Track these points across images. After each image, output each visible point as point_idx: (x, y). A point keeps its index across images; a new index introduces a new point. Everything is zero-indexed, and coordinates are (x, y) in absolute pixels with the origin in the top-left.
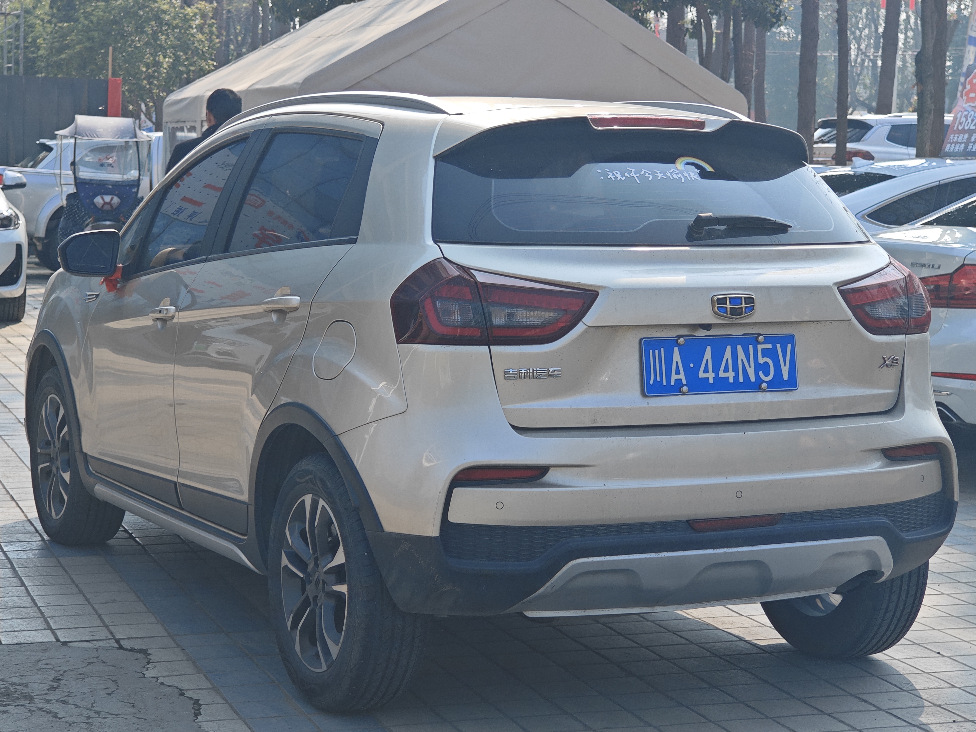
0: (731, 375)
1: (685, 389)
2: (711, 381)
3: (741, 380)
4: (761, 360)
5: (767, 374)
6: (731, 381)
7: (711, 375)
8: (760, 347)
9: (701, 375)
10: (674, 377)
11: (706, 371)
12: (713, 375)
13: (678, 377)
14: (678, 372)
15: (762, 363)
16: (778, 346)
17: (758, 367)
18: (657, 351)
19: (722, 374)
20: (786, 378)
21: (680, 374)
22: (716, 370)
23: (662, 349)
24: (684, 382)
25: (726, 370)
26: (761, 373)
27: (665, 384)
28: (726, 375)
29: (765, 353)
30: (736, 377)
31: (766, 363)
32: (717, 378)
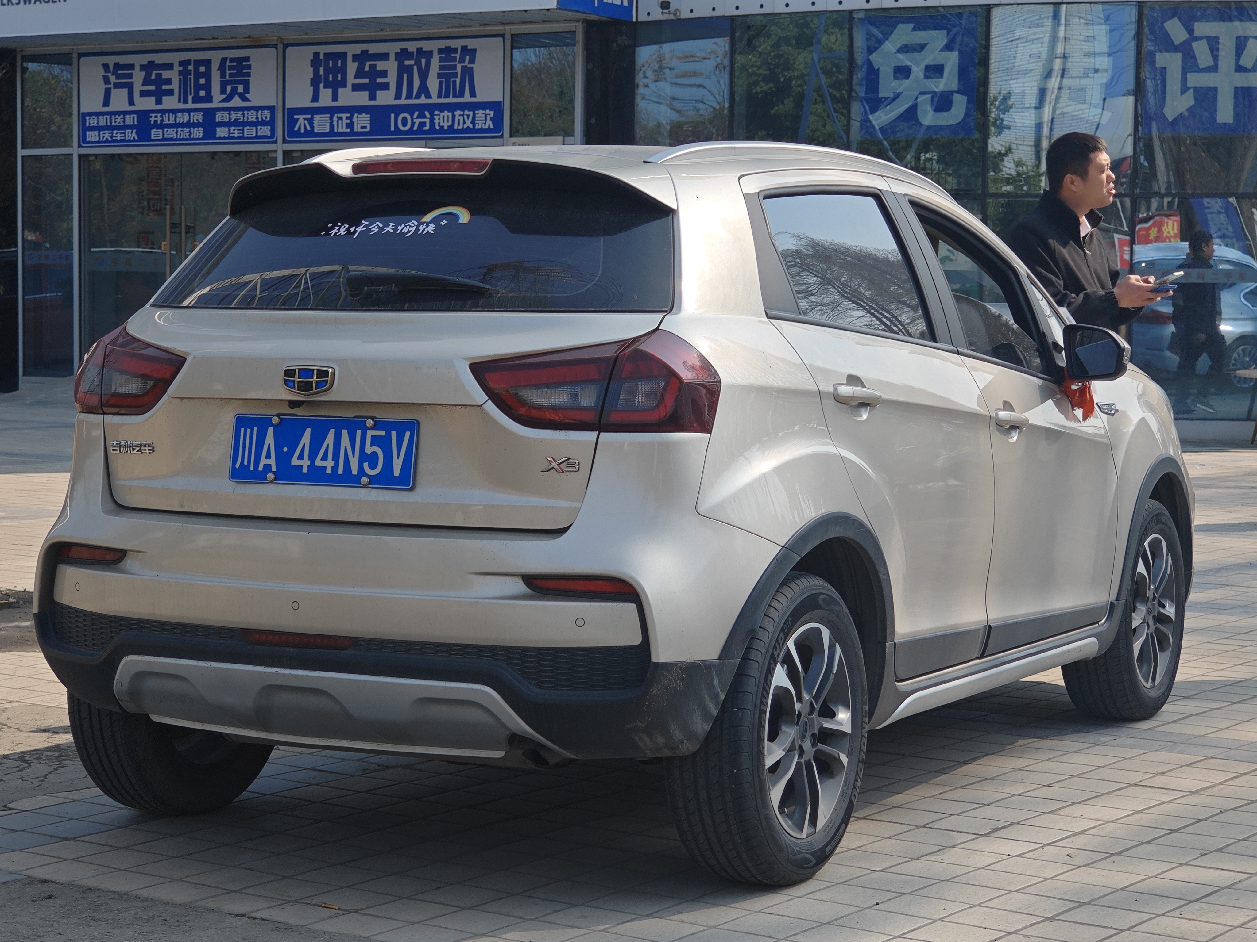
0: (329, 464)
1: (270, 476)
2: (305, 470)
3: (340, 471)
4: (369, 450)
5: (373, 466)
6: (329, 471)
7: (305, 463)
8: (370, 433)
9: (295, 461)
10: (263, 461)
11: (301, 457)
12: (308, 463)
13: (268, 462)
14: (268, 456)
15: (369, 453)
16: (394, 434)
17: (364, 457)
18: (249, 430)
19: (318, 462)
20: (397, 473)
21: (270, 458)
22: (313, 457)
23: (255, 428)
24: (274, 469)
25: (325, 458)
26: (366, 465)
27: (252, 469)
28: (323, 464)
29: (375, 441)
30: (335, 468)
31: (375, 454)
32: (312, 467)
